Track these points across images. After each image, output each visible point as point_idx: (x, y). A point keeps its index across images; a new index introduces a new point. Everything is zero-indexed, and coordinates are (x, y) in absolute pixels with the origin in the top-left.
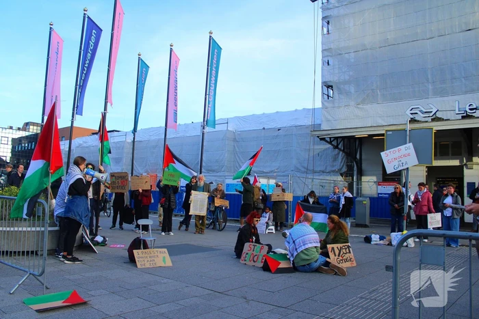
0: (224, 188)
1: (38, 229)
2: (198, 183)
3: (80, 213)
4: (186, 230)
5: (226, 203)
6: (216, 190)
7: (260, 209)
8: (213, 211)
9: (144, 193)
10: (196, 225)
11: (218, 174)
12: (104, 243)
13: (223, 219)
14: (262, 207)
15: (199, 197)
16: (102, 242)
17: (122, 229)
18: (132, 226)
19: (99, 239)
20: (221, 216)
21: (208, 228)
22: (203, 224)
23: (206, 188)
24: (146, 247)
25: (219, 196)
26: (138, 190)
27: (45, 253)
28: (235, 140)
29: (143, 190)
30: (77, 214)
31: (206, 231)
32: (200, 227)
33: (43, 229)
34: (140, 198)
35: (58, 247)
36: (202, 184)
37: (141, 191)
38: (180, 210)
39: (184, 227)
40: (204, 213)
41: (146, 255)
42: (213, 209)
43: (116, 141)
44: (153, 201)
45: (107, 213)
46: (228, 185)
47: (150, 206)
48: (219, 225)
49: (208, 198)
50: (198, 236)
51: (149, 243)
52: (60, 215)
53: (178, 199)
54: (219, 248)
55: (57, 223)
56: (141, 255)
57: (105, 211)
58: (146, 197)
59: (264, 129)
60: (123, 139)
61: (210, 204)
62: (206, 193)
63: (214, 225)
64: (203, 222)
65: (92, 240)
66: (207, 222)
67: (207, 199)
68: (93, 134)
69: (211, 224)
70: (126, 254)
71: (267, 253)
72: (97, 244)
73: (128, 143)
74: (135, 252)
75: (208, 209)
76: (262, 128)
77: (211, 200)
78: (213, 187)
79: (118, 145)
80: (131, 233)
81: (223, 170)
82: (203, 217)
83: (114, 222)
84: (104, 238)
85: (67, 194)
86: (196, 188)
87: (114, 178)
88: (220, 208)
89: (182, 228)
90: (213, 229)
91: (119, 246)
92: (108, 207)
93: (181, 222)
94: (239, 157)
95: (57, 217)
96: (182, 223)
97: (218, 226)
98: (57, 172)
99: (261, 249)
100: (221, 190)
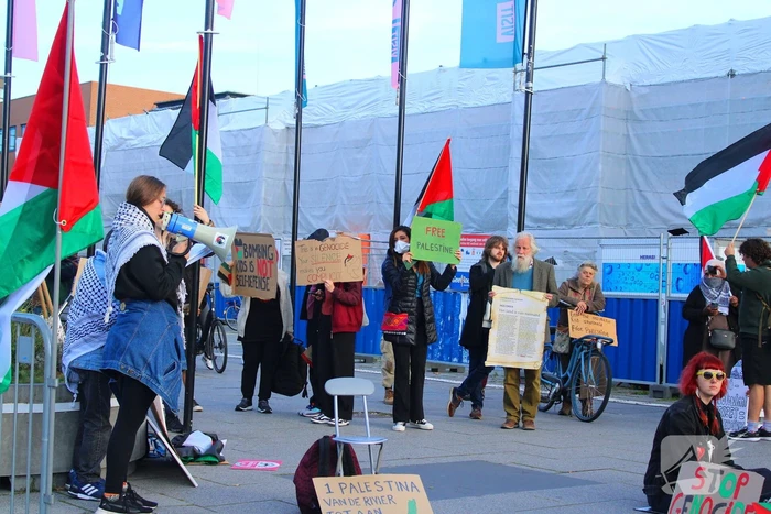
0: (597, 278)
1: (23, 408)
2: (515, 259)
3: (150, 359)
4: (475, 416)
5: (607, 328)
6: (575, 284)
7: (724, 348)
8: (564, 357)
9: (341, 291)
10: (508, 402)
11: (573, 232)
12: (214, 456)
13: (599, 381)
14: (732, 344)
15: (518, 306)
16: (209, 453)
17: (268, 411)
18: (299, 402)
19: (199, 441)
20: (589, 372)
21: (545, 410)
22: (529, 397)
23: (540, 277)
24: (352, 468)
25: (582, 304)
26: (322, 286)
27: (47, 482)
28: (629, 117)
29: (337, 284)
30: (140, 362)
31: (539, 419)
32: (519, 406)
33: (38, 408)
34: (325, 310)
35: (75, 465)
36: (524, 263)
37: (330, 287)
38: (449, 352)
39: (467, 405)
40: (533, 360)
41: (355, 495)
42: (562, 349)
43: (234, 126)
44: (366, 321)
45: (214, 359)
46: (610, 269)
47: (360, 336)
48: (584, 402)
49: (549, 309)
50: (515, 436)
51: (361, 457)
52: (82, 366)
53: (444, 316)
54: (585, 476)
55: (73, 389)
56: (337, 495)
57: (209, 354)
58: (348, 305)
59: (732, 74)
60: (256, 120)
61: (552, 332)
62: (541, 295)
63: (568, 402)
64: (530, 388)
65: (177, 444)
66: (542, 391)
67: (544, 316)
68: (161, 105)
69: (556, 396)
70: (289, 490)
71: (762, 500)
72: (194, 457)
73: (275, 133)
74: (319, 483)
75: (546, 348)
76: (724, 73)
77: (558, 316)
78: (562, 274)
79: (243, 142)
80: (297, 422)
81: (588, 218)
82: (530, 374)
83: (247, 389)
84: (215, 439)
85: (110, 298)
86: (507, 277)
87: (241, 249)
88: (587, 344)
89: (459, 411)
90: (562, 413)
91: (261, 465)
92: (217, 340)
93: (455, 390)
94: (644, 174)
95: (73, 369)
96: (460, 394)
97: (579, 405)
98: (78, 226)
99: (740, 484)
100: (591, 286)
